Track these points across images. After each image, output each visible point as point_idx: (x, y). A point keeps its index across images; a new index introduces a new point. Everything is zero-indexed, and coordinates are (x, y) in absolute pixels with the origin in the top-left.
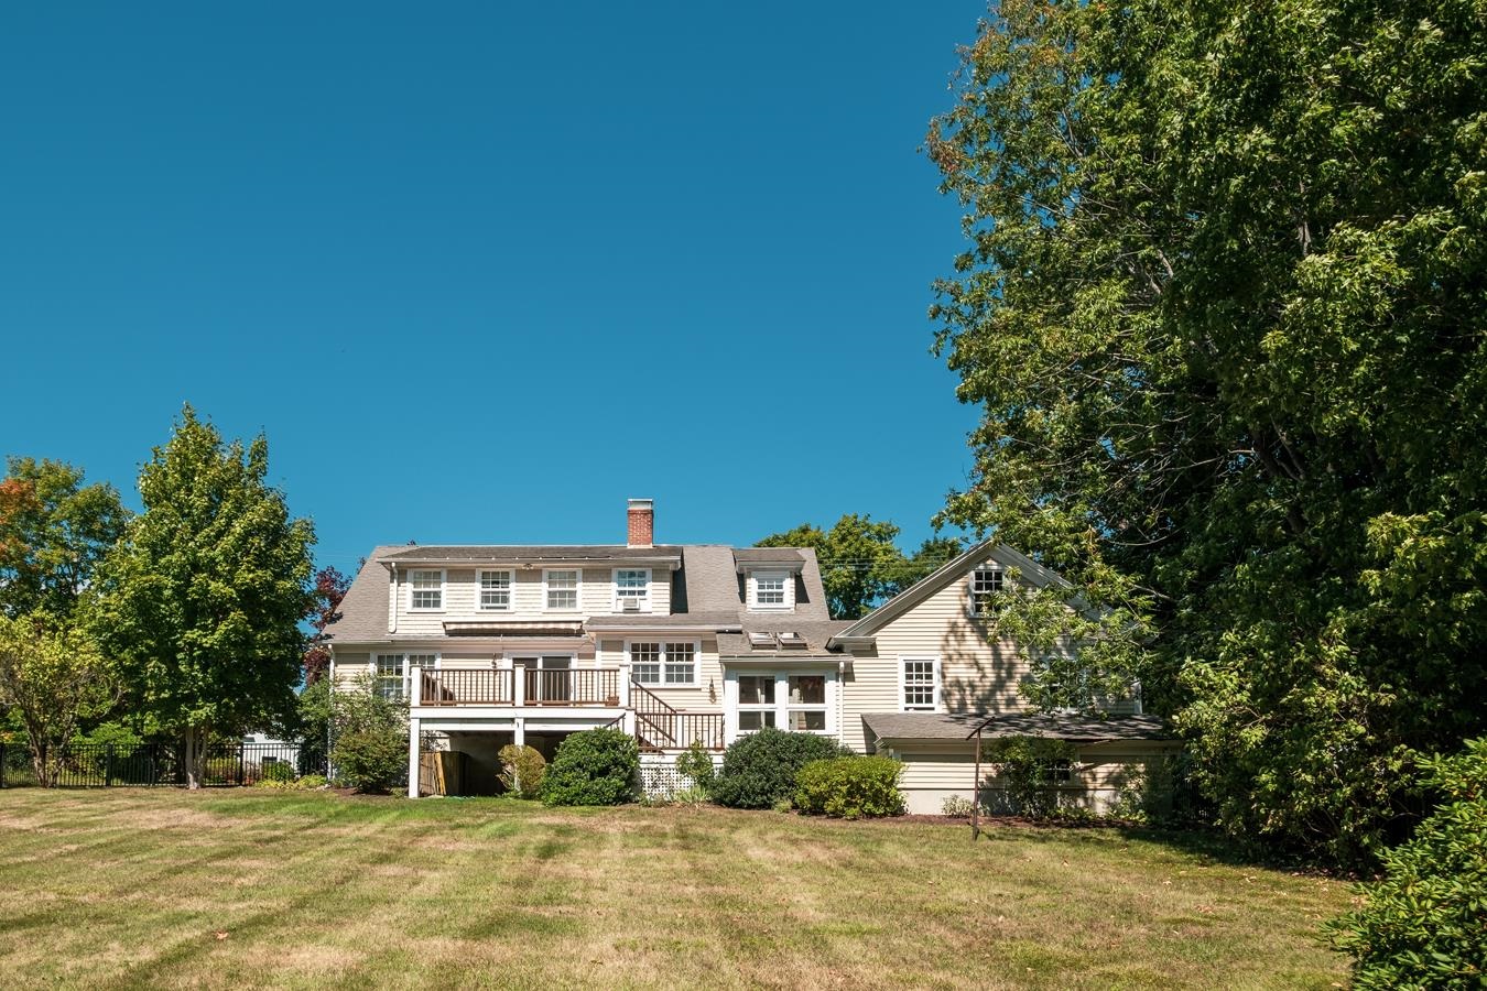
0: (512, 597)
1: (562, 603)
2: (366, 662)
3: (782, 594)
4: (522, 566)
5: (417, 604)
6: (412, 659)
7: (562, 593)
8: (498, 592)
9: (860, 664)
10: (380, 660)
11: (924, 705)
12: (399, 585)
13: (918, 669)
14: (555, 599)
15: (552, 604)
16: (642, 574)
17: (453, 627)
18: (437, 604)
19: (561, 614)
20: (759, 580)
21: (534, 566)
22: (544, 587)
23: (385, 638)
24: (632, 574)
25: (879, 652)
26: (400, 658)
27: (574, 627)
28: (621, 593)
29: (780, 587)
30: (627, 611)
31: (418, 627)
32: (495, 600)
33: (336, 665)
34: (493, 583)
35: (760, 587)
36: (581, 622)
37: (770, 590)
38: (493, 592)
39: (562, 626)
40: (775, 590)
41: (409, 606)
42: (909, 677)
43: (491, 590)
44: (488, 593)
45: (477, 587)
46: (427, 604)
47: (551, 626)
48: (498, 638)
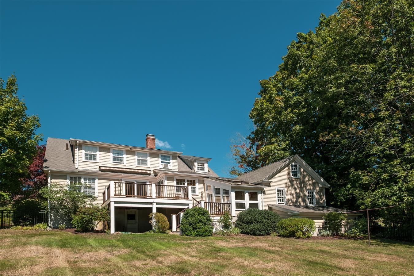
0: (125, 160)
1: (142, 164)
2: (66, 179)
3: (204, 168)
4: (128, 149)
5: (86, 158)
6: (85, 179)
7: (142, 160)
8: (119, 157)
9: (266, 189)
10: (71, 179)
11: (282, 202)
12: (79, 150)
13: (280, 192)
14: (140, 162)
15: (139, 163)
16: (169, 157)
17: (103, 168)
18: (95, 159)
19: (142, 167)
20: (198, 163)
21: (133, 149)
22: (136, 157)
23: (74, 170)
24: (165, 156)
25: (271, 186)
26: (80, 178)
27: (148, 172)
28: (162, 162)
29: (204, 166)
30: (164, 168)
31: (87, 167)
32: (118, 160)
33: (51, 179)
34: (117, 154)
35: (198, 165)
36: (151, 170)
37: (201, 167)
38: (117, 157)
39: (144, 171)
40: (202, 167)
41: (83, 159)
42: (278, 194)
43: (116, 156)
44: (115, 157)
45: (111, 155)
46: (91, 159)
47: (140, 171)
48: (121, 174)
